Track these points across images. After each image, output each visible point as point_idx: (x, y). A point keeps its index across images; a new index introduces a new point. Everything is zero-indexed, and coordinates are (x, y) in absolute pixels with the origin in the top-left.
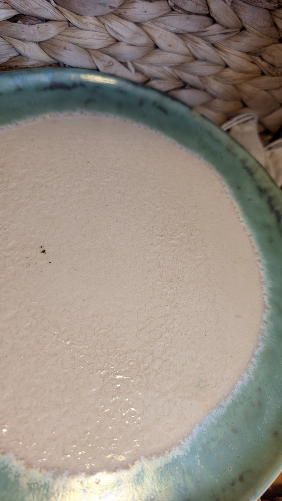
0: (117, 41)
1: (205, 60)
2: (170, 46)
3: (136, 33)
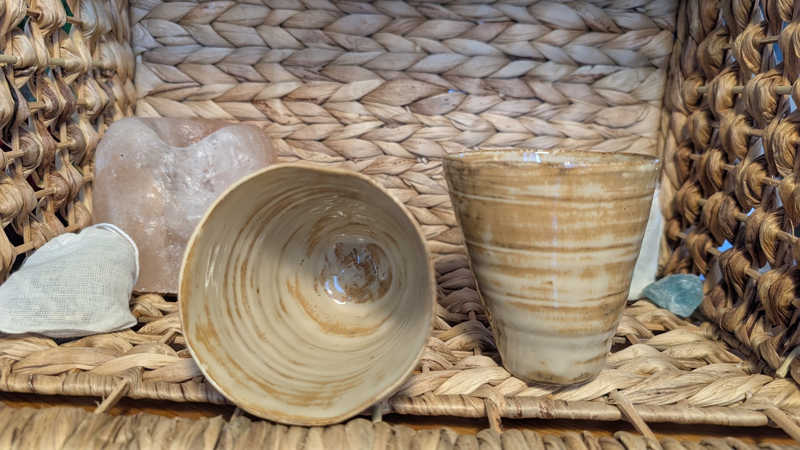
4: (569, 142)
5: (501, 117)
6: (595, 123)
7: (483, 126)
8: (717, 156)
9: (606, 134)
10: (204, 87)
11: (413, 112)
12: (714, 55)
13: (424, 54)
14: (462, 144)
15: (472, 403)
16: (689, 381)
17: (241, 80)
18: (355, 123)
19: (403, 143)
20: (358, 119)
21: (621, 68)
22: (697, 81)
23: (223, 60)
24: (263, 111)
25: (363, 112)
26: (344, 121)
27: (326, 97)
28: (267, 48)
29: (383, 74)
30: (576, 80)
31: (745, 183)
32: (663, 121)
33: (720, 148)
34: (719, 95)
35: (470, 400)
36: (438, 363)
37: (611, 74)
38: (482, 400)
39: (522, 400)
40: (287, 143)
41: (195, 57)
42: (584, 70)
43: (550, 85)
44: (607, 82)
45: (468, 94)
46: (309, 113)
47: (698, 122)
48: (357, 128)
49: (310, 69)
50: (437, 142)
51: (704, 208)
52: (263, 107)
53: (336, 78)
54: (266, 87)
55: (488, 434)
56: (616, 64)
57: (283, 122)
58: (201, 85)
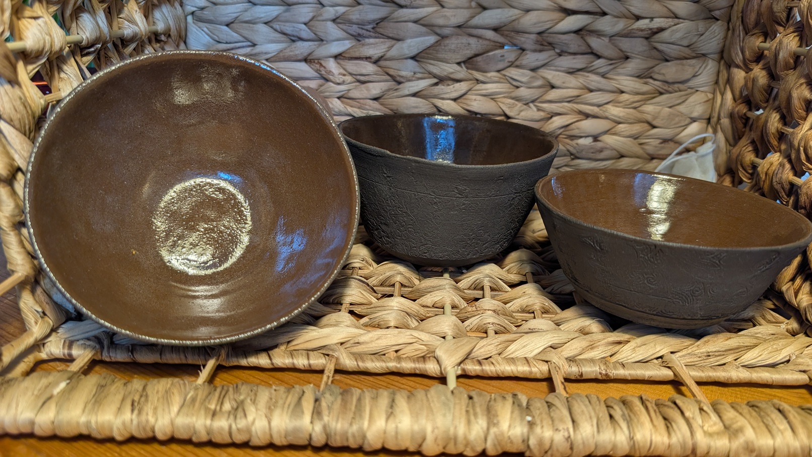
0: (518, 87)
1: (599, 90)
2: (564, 83)
3: (532, 77)
4: (625, 97)
5: (558, 73)
6: (651, 78)
7: (539, 83)
8: (775, 118)
9: (663, 89)
10: (257, 46)
11: (467, 68)
12: (779, 12)
13: (480, 10)
14: (517, 100)
15: (537, 365)
16: (737, 344)
17: (294, 39)
18: (410, 81)
19: (459, 101)
20: (413, 77)
21: (681, 20)
22: (758, 37)
23: (276, 19)
24: (317, 71)
25: (418, 70)
26: (398, 79)
27: (380, 55)
28: (319, 6)
29: (438, 31)
30: (634, 35)
31: (802, 149)
32: (720, 75)
33: (778, 109)
34: (781, 55)
35: (535, 363)
36: (502, 326)
37: (670, 27)
38: (545, 363)
39: (582, 363)
40: (342, 102)
41: (247, 16)
42: (643, 24)
43: (606, 40)
44: (665, 35)
45: (523, 50)
46: (364, 71)
47: (758, 80)
48: (412, 87)
49: (363, 27)
50: (492, 99)
51: (759, 169)
52: (318, 66)
53: (391, 35)
54: (320, 45)
55: (556, 399)
56: (676, 17)
57: (338, 81)
58: (254, 45)
